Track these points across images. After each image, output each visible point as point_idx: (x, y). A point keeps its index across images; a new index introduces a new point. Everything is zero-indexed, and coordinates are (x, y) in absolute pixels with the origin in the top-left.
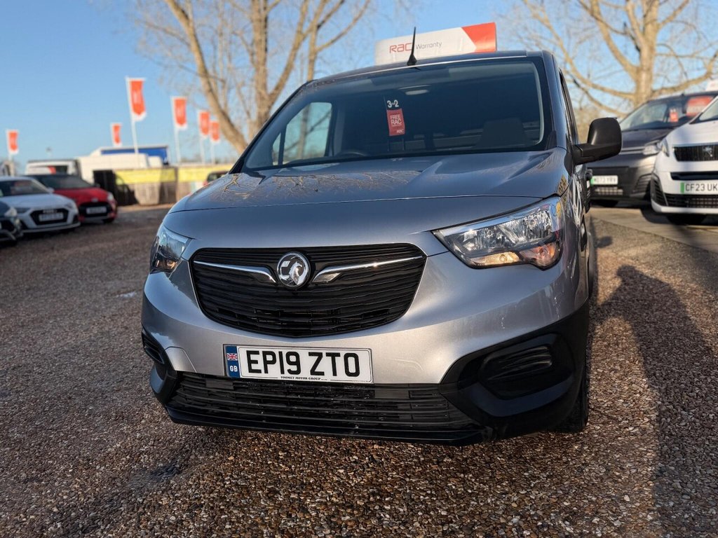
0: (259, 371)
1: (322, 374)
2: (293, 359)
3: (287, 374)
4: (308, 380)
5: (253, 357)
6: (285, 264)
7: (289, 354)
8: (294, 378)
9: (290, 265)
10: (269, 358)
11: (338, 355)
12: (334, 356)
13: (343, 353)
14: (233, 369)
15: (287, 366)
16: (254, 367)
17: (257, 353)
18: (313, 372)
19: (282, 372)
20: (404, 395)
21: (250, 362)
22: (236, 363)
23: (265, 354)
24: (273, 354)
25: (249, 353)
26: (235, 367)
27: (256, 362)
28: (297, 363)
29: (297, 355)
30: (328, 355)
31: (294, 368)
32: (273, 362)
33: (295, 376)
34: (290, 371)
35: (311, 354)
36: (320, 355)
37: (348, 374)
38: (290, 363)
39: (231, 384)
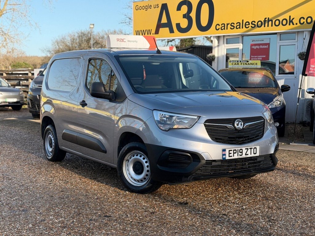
0: (231, 156)
1: (248, 154)
2: (241, 151)
3: (239, 156)
4: (244, 157)
5: (230, 152)
6: (237, 123)
7: (240, 150)
8: (241, 157)
9: (239, 123)
10: (235, 152)
11: (252, 148)
12: (251, 149)
13: (253, 147)
14: (224, 157)
15: (239, 154)
16: (230, 155)
17: (231, 150)
18: (246, 154)
19: (238, 156)
20: (263, 159)
21: (229, 154)
22: (225, 155)
23: (234, 150)
24: (236, 150)
25: (229, 151)
26: (225, 156)
27: (231, 153)
28: (242, 152)
29: (242, 149)
30: (250, 148)
31: (241, 154)
32: (236, 153)
33: (241, 156)
34: (240, 155)
35: (246, 149)
36: (248, 149)
37: (254, 154)
38: (240, 152)
39: (220, 162)
